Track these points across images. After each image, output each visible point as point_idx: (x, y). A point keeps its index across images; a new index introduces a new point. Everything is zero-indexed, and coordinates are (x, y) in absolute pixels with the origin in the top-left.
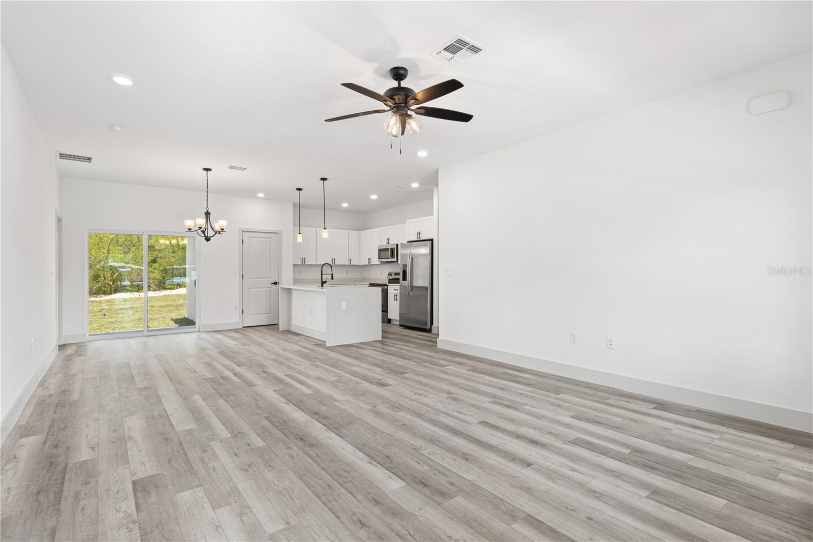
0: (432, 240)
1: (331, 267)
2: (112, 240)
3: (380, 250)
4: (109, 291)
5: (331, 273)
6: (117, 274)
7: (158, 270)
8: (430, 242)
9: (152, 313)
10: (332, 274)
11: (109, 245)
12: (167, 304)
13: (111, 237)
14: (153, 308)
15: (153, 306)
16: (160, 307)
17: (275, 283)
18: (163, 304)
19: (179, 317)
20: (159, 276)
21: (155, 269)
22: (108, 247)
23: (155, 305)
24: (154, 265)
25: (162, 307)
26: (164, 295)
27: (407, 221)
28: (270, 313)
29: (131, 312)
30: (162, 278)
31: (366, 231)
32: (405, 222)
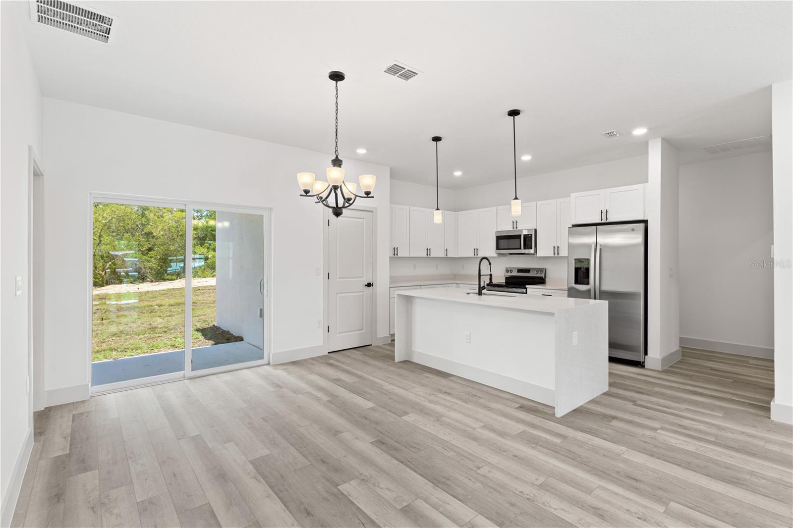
0: (645, 222)
1: (490, 264)
2: (105, 225)
3: (499, 238)
4: (101, 283)
5: (489, 273)
6: (110, 263)
7: (155, 259)
8: (642, 225)
9: (161, 315)
10: (491, 275)
11: (101, 231)
12: (177, 301)
13: (104, 221)
14: (161, 308)
15: (161, 305)
16: (169, 305)
17: (369, 285)
18: (172, 301)
19: (205, 326)
20: (156, 266)
21: (151, 257)
22: (100, 233)
23: (163, 303)
24: (150, 253)
25: (172, 305)
26: (169, 289)
27: (573, 195)
28: (362, 330)
29: (135, 315)
30: (159, 268)
31: (468, 211)
32: (569, 196)
